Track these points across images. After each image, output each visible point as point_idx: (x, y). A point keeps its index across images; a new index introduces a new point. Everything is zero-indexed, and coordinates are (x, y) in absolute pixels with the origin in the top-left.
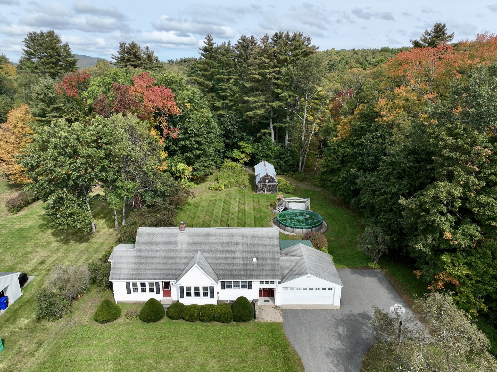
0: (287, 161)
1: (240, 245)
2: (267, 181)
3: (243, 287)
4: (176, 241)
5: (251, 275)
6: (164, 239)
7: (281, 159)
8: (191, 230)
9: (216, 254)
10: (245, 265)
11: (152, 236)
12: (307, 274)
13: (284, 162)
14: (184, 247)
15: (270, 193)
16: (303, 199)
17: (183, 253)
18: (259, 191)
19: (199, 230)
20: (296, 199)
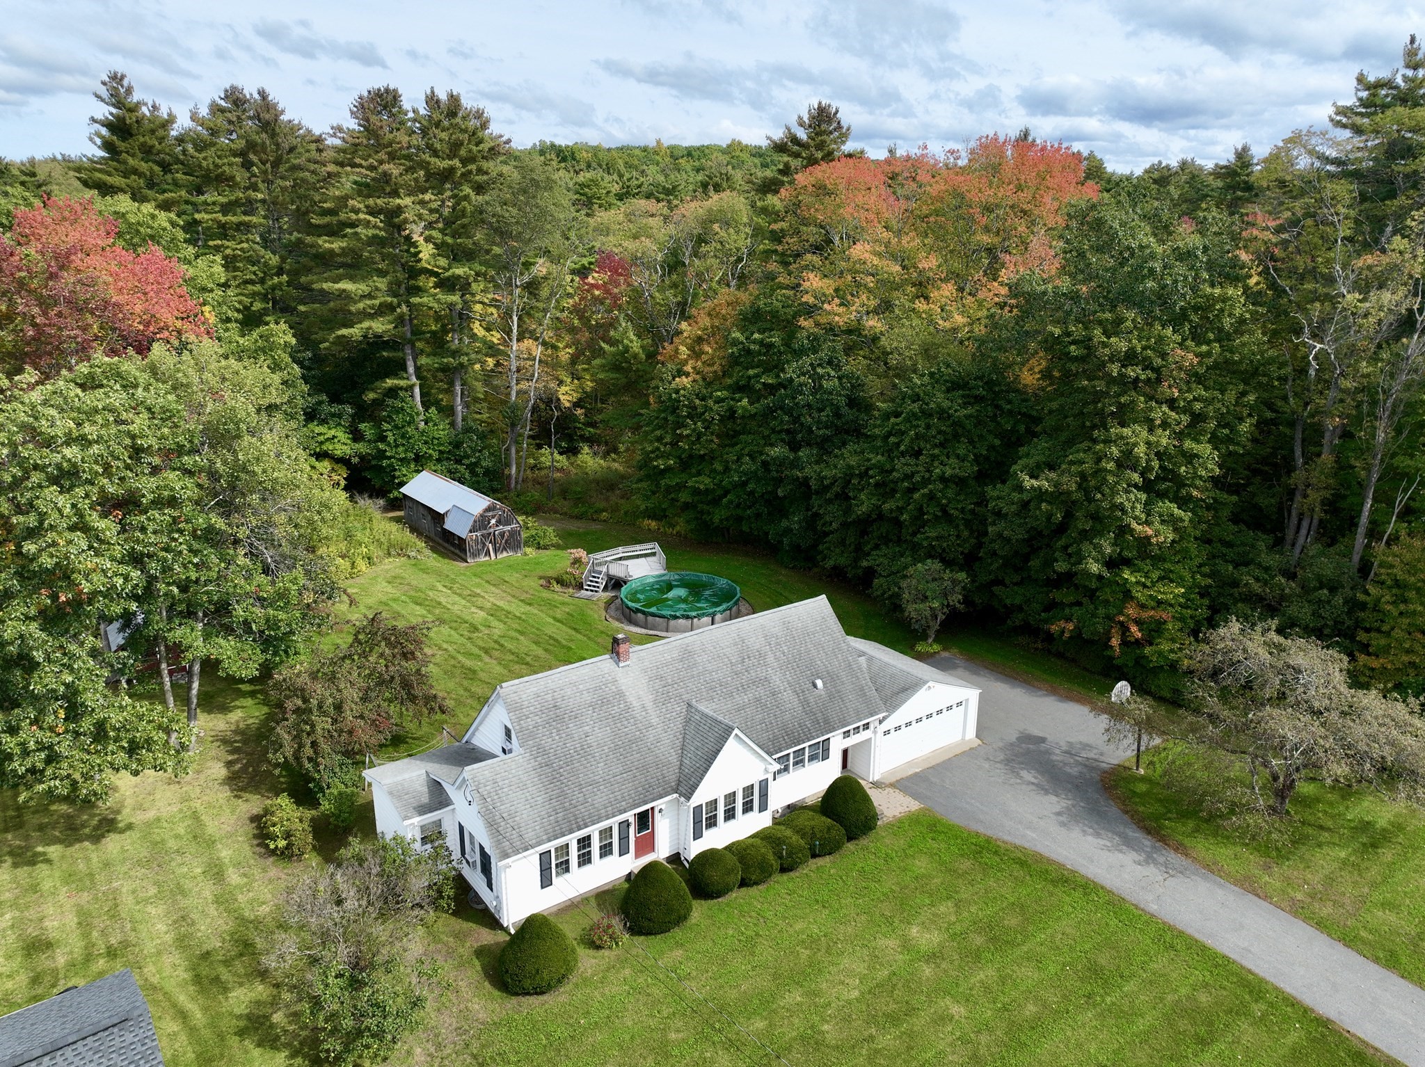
0: (476, 464)
1: (770, 658)
2: (493, 521)
3: (812, 758)
4: (620, 694)
5: (827, 721)
6: (587, 697)
7: (459, 462)
8: (642, 654)
9: (731, 695)
10: (805, 703)
11: (549, 697)
12: (925, 682)
13: (468, 467)
14: (649, 705)
15: (505, 554)
16: (638, 547)
17: (655, 721)
18: (474, 555)
19: (661, 648)
20: (620, 551)
